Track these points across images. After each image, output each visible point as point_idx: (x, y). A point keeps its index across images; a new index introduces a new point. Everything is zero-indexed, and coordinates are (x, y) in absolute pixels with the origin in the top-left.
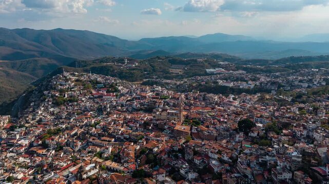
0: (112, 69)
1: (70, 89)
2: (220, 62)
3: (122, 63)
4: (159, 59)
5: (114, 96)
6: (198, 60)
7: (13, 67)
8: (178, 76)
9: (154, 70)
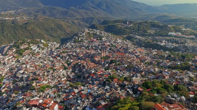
1: (83, 36)
2: (183, 28)
3: (126, 24)
4: (146, 23)
5: (98, 42)
6: (169, 26)
7: (83, 21)
8: (150, 35)
9: (138, 30)
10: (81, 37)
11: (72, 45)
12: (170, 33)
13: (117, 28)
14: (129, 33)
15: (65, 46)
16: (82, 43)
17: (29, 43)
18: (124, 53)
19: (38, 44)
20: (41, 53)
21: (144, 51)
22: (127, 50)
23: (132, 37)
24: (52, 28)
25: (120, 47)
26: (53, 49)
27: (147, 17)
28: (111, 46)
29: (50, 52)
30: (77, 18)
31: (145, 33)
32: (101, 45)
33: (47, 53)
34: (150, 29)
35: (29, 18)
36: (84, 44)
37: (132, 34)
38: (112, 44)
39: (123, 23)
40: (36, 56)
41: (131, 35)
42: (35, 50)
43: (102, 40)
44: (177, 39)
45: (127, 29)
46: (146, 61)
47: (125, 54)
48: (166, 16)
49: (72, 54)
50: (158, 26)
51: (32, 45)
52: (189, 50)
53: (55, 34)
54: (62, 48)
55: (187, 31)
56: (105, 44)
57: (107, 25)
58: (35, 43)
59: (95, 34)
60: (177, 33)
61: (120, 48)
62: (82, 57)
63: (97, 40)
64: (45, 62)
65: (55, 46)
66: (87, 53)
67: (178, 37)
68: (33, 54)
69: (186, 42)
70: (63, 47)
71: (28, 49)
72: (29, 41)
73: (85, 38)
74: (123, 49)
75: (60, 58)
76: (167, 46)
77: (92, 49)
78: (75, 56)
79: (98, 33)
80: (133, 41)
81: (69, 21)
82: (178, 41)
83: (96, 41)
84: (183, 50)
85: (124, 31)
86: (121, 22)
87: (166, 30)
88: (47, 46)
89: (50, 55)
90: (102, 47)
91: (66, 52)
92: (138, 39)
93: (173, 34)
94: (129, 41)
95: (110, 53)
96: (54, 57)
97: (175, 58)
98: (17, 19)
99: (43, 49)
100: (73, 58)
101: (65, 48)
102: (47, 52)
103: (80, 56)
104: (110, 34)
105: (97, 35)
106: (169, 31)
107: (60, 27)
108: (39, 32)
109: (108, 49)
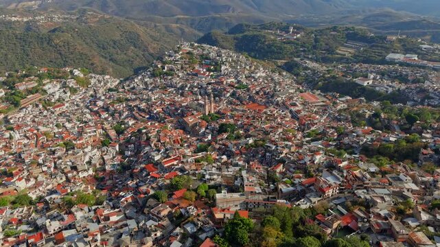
0: (263, 40)
1: (174, 62)
2: (424, 44)
3: (287, 32)
4: (334, 31)
5: (208, 76)
6: (389, 37)
7: (192, 24)
8: (341, 59)
9: (315, 47)
10: (170, 62)
11: (146, 84)
12: (391, 56)
13: (265, 41)
14: (291, 53)
15: (129, 86)
16: (170, 77)
17: (41, 77)
18: (265, 105)
19: (64, 80)
20: (67, 102)
21: (317, 99)
22: (272, 96)
23: (296, 65)
24: (115, 43)
25: (258, 89)
26: (100, 91)
27: (344, 17)
28: (236, 87)
29: (91, 98)
30: (179, 19)
31: (330, 56)
32: (213, 83)
33: (83, 102)
34: (343, 45)
35: (65, 19)
36: (175, 80)
37: (298, 57)
38: (239, 82)
39: (281, 30)
40: (54, 108)
41: (295, 59)
42: (53, 95)
43: (221, 71)
44: (406, 71)
45: (288, 46)
46: (313, 128)
47: (267, 107)
48: (386, 15)
49: (136, 106)
50: (364, 39)
51: (49, 81)
52: (433, 98)
53: (121, 57)
54: (121, 90)
55: (434, 50)
56: (222, 82)
57: (241, 35)
58: (57, 78)
59: (204, 57)
60: (408, 55)
61: (257, 93)
62: (158, 113)
63: (209, 70)
64: (68, 125)
65: (105, 84)
66: (173, 103)
67: (408, 65)
68: (47, 104)
69: (426, 78)
70: (123, 88)
71: (37, 92)
72: (43, 71)
73: (179, 66)
74: (265, 93)
75: (107, 115)
76: (377, 89)
77: (192, 92)
78: (143, 111)
79: (213, 55)
80: (297, 75)
81: (158, 24)
82: (407, 75)
83: (204, 74)
84: (415, 99)
85: (281, 49)
86: (277, 29)
87: (382, 47)
88: (85, 83)
89: (87, 107)
90: (214, 90)
91: (127, 100)
92: (309, 69)
93: (399, 57)
94: (289, 75)
95: (231, 104)
96: (97, 113)
97: (389, 120)
98: (39, 21)
99: (74, 91)
100: (137, 115)
101: (128, 91)
102: (83, 100)
103: (155, 112)
104: (242, 58)
105: (210, 59)
106: (388, 50)
107: (134, 40)
108: (81, 52)
109: (228, 95)
